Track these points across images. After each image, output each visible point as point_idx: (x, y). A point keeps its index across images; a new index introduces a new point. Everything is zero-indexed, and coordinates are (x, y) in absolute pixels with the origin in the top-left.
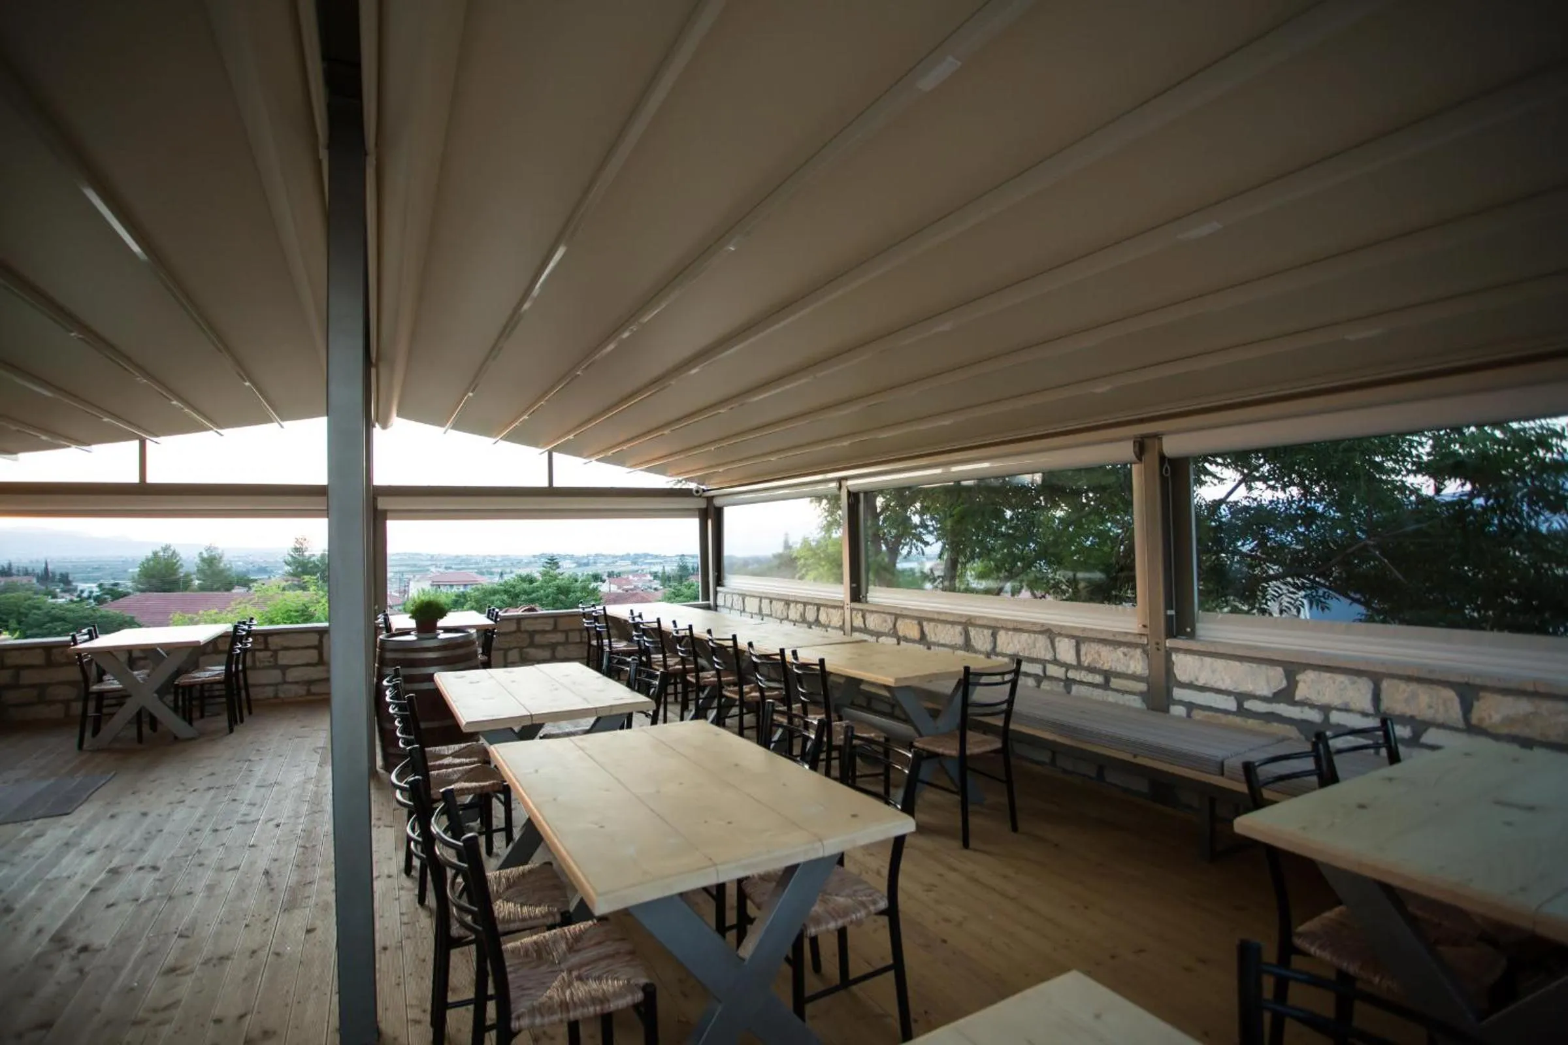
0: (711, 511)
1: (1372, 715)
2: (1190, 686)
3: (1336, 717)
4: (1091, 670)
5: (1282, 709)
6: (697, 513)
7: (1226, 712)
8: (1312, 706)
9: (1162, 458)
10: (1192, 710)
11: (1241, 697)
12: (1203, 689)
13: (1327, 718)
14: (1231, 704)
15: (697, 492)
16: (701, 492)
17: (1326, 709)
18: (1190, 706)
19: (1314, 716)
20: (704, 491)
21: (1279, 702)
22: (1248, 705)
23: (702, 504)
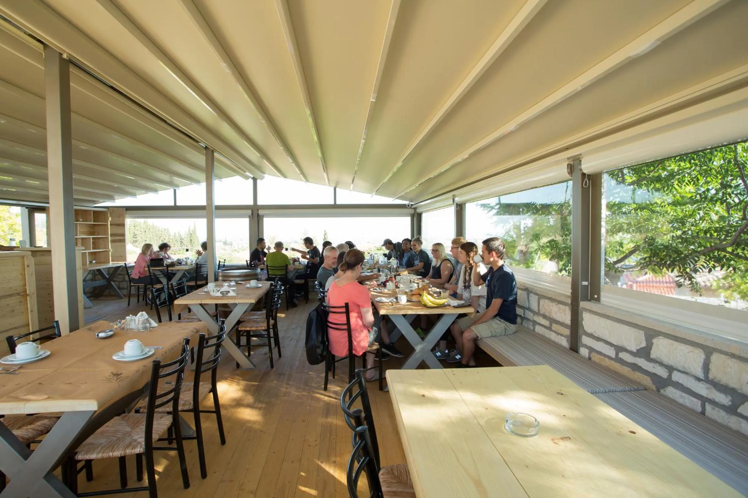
0: (416, 215)
1: (702, 380)
2: (591, 336)
3: (676, 377)
4: (545, 317)
5: (642, 362)
6: (410, 215)
7: (610, 358)
8: (661, 364)
9: (584, 175)
10: (592, 352)
11: (619, 349)
12: (598, 339)
13: (670, 375)
14: (611, 352)
15: (408, 206)
16: (410, 206)
17: (671, 369)
18: (591, 350)
19: (662, 373)
20: (412, 205)
21: (640, 357)
22: (622, 355)
23: (412, 211)
